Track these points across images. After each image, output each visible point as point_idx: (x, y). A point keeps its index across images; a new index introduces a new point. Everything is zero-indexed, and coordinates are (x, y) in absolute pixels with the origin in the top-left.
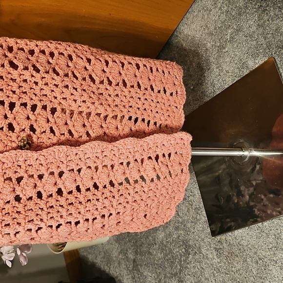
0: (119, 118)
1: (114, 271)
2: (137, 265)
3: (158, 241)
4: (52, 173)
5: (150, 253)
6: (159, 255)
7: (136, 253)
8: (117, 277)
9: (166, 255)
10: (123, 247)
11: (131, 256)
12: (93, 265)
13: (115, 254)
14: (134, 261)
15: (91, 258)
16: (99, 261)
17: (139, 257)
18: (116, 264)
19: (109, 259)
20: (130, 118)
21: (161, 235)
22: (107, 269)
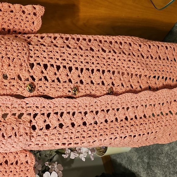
0: (157, 77)
1: (134, 169)
2: (150, 166)
3: (164, 152)
4: (123, 108)
5: (159, 159)
6: (165, 160)
7: (149, 158)
8: (136, 173)
9: (170, 160)
10: (140, 155)
11: (146, 161)
12: (120, 165)
13: (135, 159)
14: (148, 163)
15: (119, 160)
16: (124, 163)
17: (151, 161)
18: (136, 165)
19: (130, 161)
20: (163, 78)
21: (167, 148)
22: (129, 168)
